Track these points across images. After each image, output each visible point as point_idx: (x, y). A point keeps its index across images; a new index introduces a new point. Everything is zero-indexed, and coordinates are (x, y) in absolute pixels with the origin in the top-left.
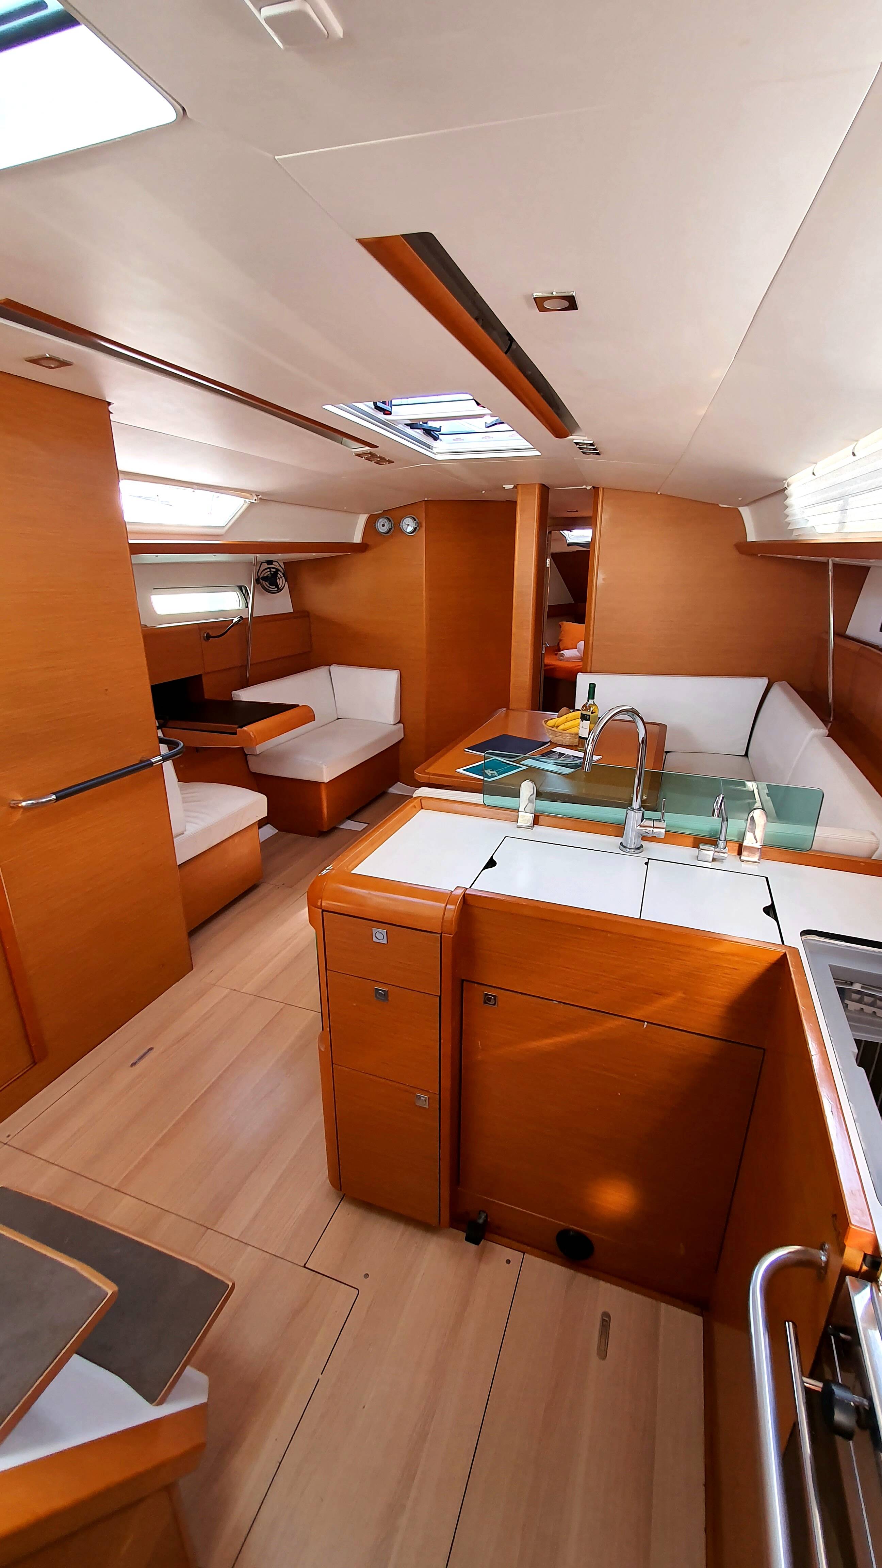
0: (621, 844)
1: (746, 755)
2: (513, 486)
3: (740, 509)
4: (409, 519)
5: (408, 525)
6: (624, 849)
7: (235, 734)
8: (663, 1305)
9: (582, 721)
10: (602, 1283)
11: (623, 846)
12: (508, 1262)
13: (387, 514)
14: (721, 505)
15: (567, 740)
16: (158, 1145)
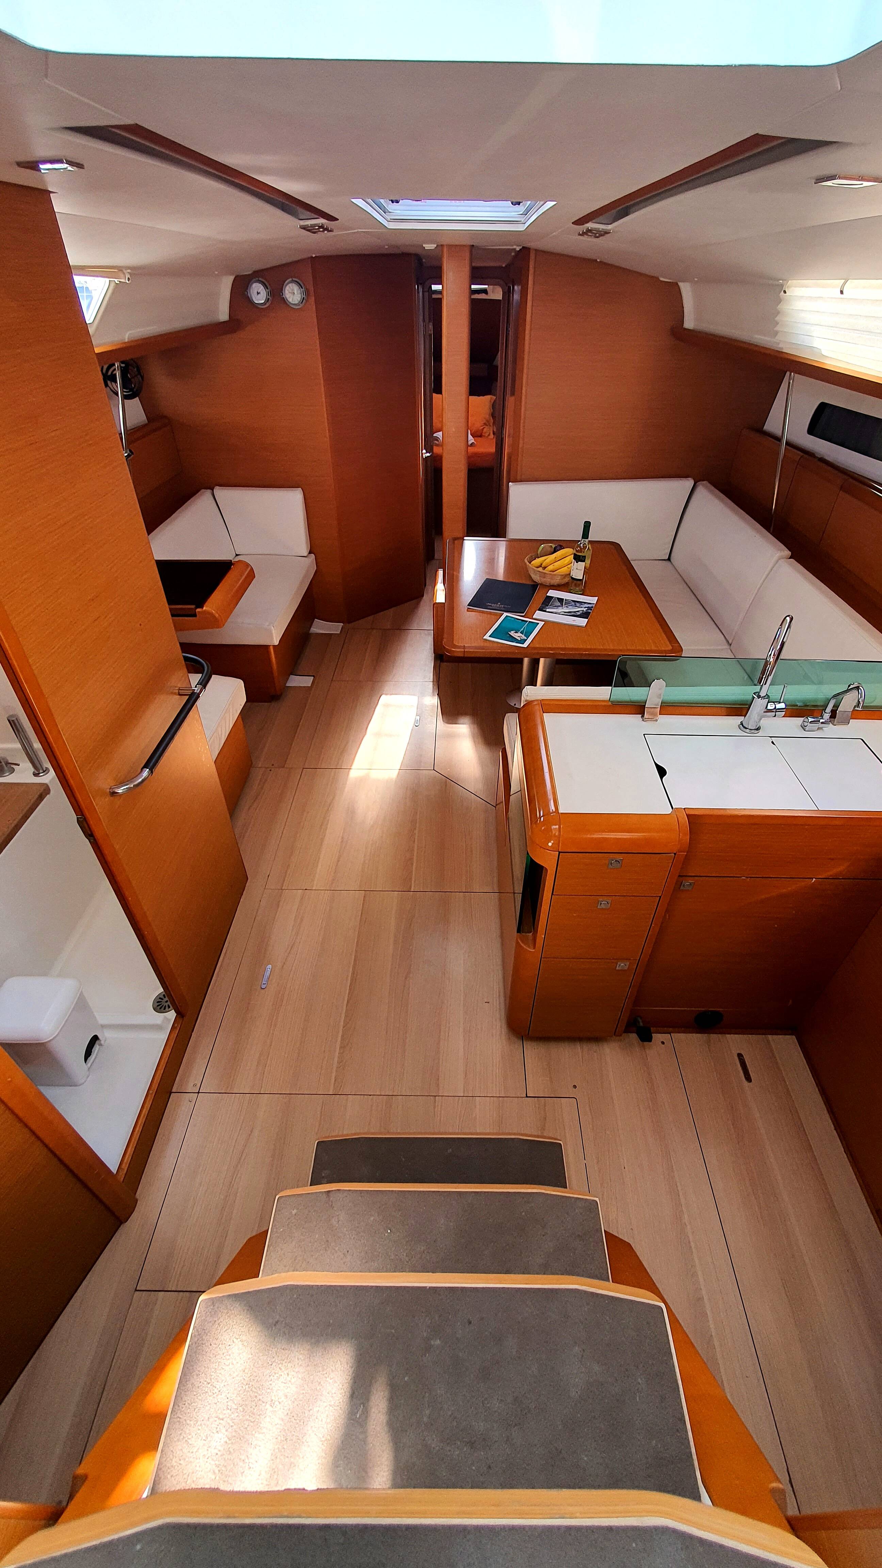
0: (742, 723)
1: (669, 559)
2: (436, 246)
3: (681, 284)
4: (290, 285)
5: (293, 294)
6: (744, 730)
7: (195, 615)
8: (770, 1037)
9: (577, 562)
10: (728, 1036)
11: (743, 725)
12: (663, 1043)
13: (259, 275)
14: (662, 279)
15: (557, 581)
16: (342, 1047)
